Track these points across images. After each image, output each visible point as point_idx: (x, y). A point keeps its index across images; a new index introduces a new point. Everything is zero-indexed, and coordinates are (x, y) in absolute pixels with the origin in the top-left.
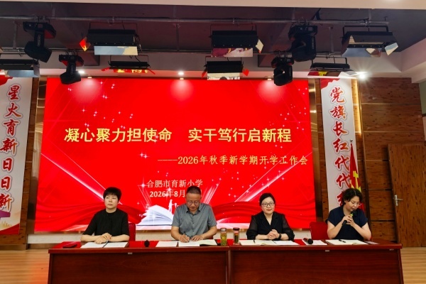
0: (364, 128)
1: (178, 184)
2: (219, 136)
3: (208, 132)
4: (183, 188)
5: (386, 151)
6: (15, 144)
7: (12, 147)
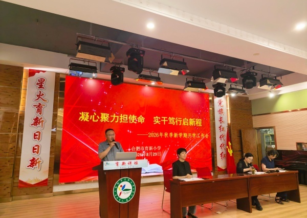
0: (231, 121)
1: (149, 149)
2: (169, 121)
3: (163, 119)
4: (151, 151)
5: (240, 132)
6: (42, 121)
7: (41, 123)
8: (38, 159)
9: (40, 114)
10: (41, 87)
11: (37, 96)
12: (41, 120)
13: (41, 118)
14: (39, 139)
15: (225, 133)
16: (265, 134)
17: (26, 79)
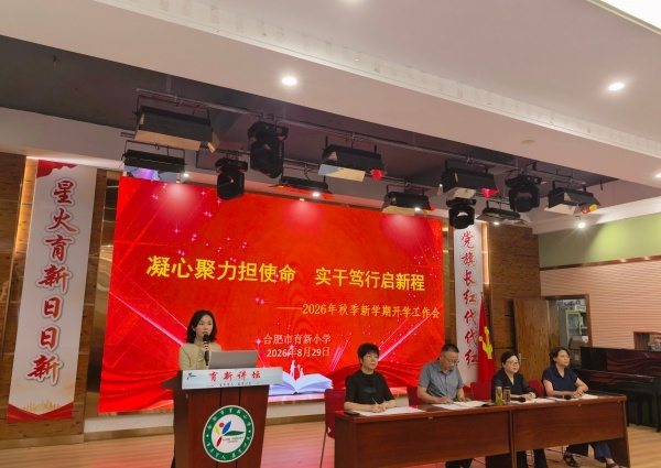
1: (302, 341)
2: (350, 279)
4: (308, 345)
5: (511, 304)
6: (65, 275)
7: (61, 280)
8: (53, 358)
9: (61, 259)
10: (64, 199)
11: (56, 219)
12: (61, 273)
13: (63, 269)
14: (55, 315)
15: (477, 307)
16: (568, 312)
17: (31, 182)
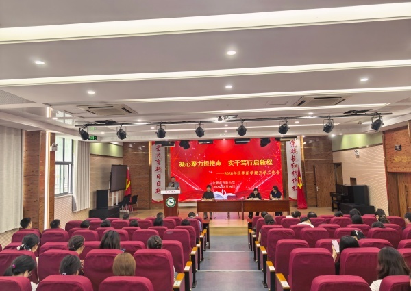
0: (305, 158)
1: (225, 183)
2: (241, 163)
3: (236, 162)
5: (314, 167)
6: (160, 168)
9: (159, 165)
10: (158, 150)
11: (157, 155)
14: (159, 178)
17: (151, 147)
